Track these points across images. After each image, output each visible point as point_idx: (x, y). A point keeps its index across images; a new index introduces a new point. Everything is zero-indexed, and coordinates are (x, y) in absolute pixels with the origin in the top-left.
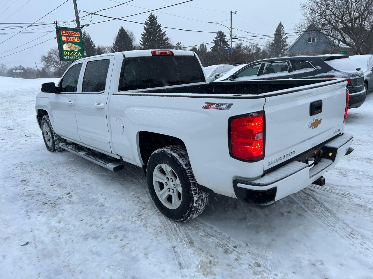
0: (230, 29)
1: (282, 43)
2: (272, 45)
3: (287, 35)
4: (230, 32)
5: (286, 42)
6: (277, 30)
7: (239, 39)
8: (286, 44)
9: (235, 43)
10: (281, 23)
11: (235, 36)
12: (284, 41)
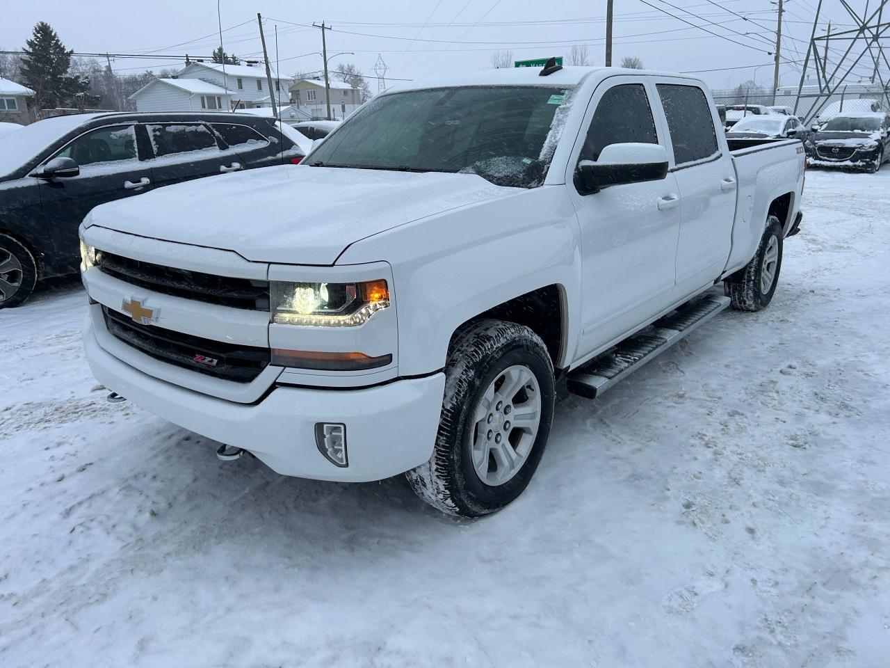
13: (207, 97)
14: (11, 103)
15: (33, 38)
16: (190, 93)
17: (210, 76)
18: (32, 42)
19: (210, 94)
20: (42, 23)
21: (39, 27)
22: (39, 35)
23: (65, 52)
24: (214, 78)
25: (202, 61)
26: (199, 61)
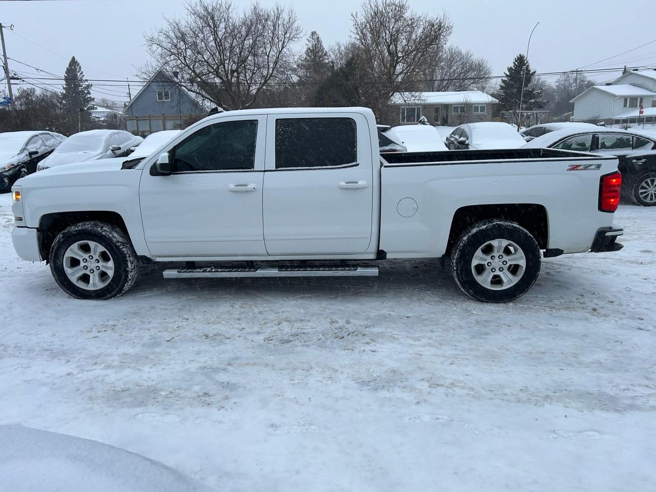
0: (3, 58)
1: (82, 94)
2: (64, 97)
3: (90, 83)
4: (3, 65)
5: (89, 93)
6: (68, 71)
7: (23, 81)
8: (90, 97)
9: (18, 87)
10: (73, 59)
11: (15, 75)
12: (86, 92)
13: (630, 98)
14: (483, 109)
15: (512, 65)
16: (614, 96)
17: (639, 81)
18: (511, 68)
19: (632, 96)
20: (520, 55)
21: (518, 58)
22: (516, 63)
23: (531, 72)
24: (642, 83)
25: (637, 70)
26: (634, 70)
